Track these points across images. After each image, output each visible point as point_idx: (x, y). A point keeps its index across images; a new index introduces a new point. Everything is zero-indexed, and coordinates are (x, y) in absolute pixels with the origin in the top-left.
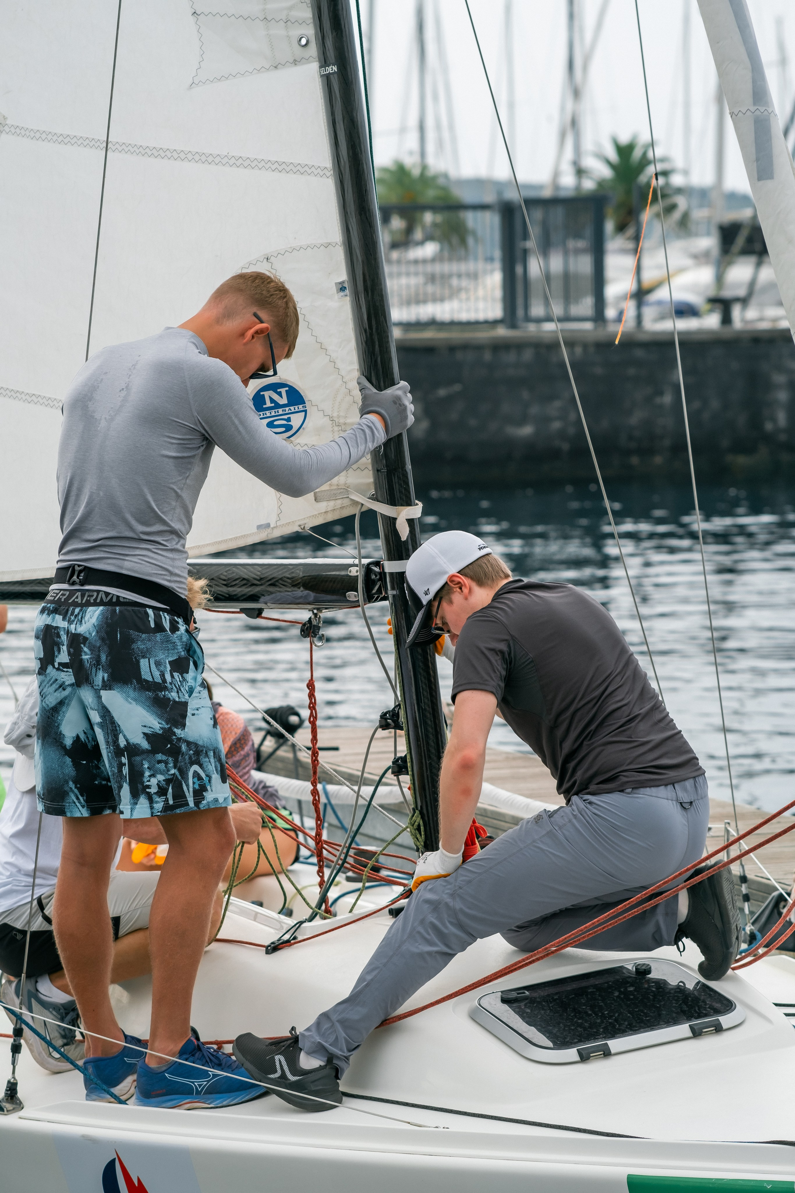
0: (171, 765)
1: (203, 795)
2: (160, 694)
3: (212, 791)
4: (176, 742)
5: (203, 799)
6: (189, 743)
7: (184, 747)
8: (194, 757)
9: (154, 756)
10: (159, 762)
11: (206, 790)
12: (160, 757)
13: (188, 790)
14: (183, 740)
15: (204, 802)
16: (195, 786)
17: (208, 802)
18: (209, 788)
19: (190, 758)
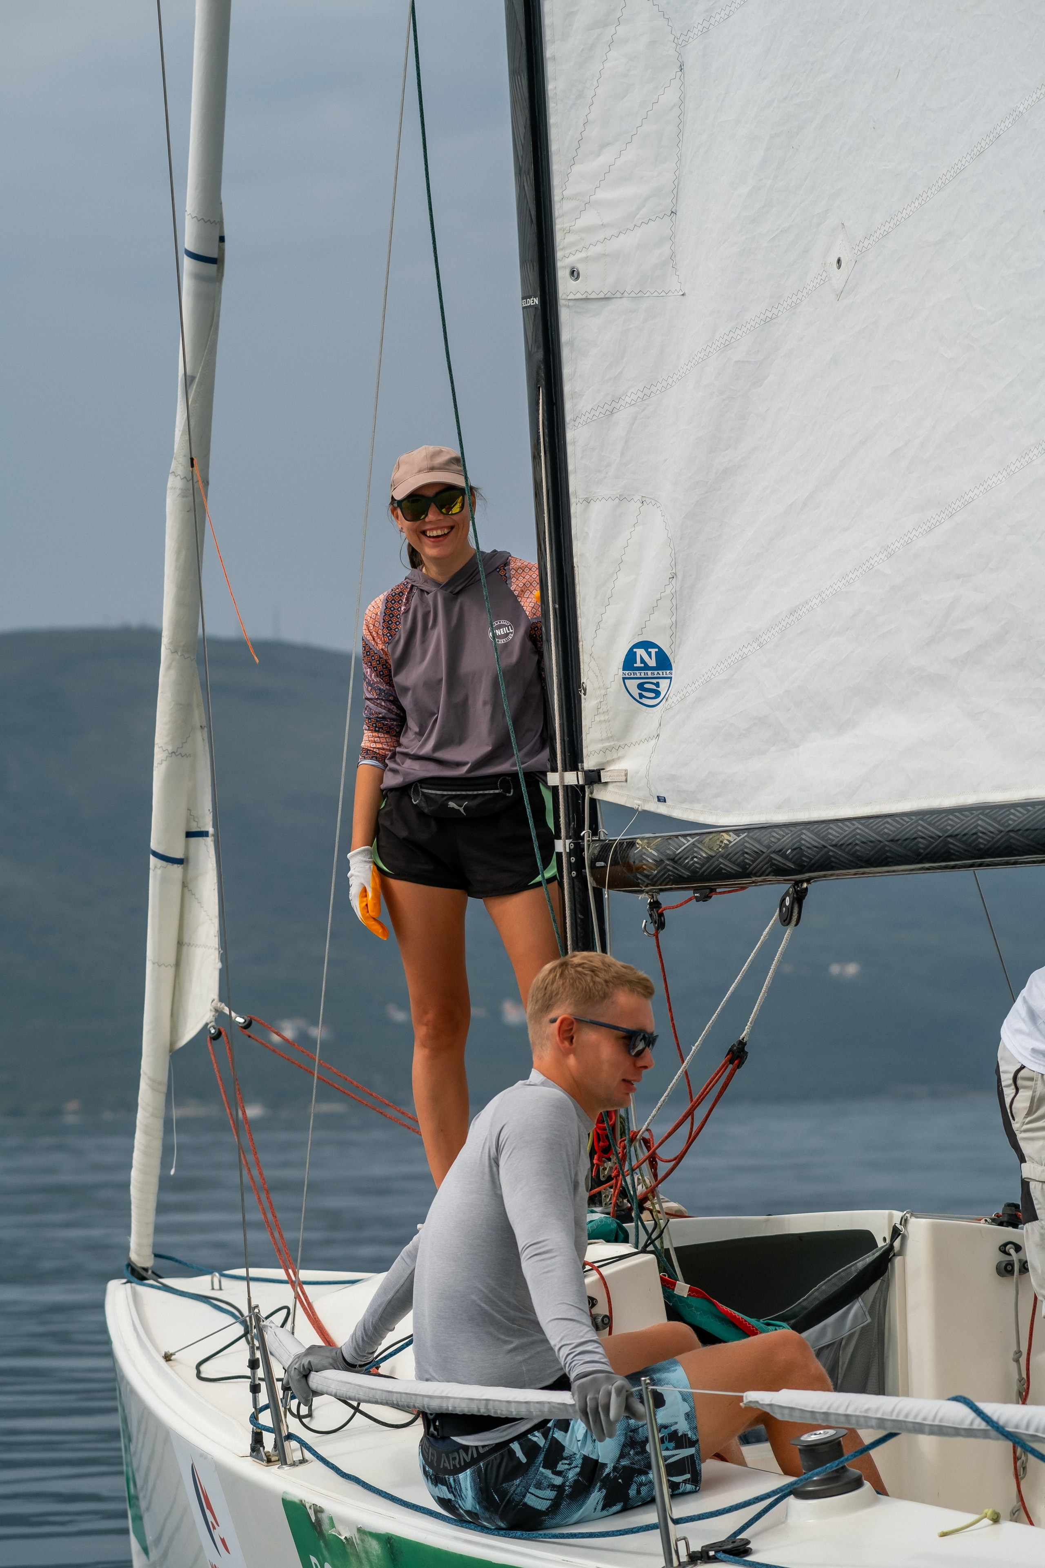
0: (643, 1478)
1: (682, 1436)
2: (567, 1492)
3: (676, 1423)
4: (618, 1473)
5: (685, 1435)
6: (622, 1456)
7: (624, 1462)
8: (637, 1448)
9: (630, 1499)
10: (639, 1492)
11: (676, 1432)
12: (632, 1492)
13: (673, 1456)
14: (617, 1464)
15: (690, 1434)
16: (671, 1448)
17: (690, 1429)
18: (673, 1428)
19: (637, 1454)
